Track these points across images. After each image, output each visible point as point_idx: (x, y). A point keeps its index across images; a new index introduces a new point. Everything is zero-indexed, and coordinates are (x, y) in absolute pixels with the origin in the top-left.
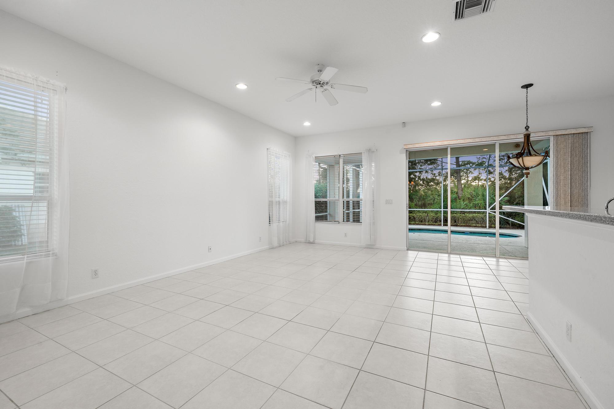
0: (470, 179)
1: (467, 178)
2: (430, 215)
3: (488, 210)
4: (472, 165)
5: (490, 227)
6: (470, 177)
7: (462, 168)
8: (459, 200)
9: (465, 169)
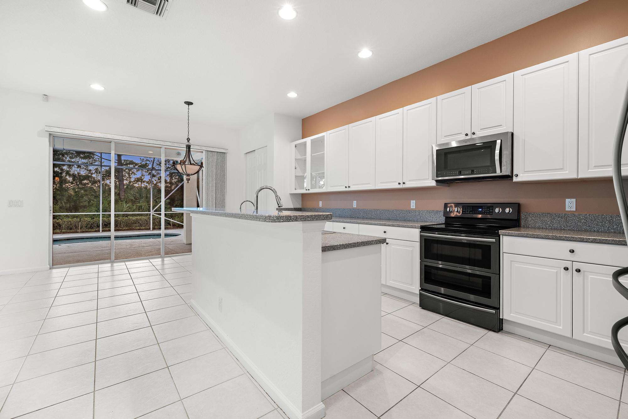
0: (132, 180)
1: (129, 179)
2: (84, 220)
3: (152, 212)
4: (135, 166)
5: (154, 229)
6: (132, 178)
7: (124, 167)
8: (121, 202)
9: (127, 169)
